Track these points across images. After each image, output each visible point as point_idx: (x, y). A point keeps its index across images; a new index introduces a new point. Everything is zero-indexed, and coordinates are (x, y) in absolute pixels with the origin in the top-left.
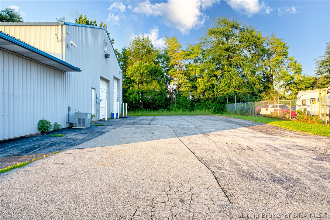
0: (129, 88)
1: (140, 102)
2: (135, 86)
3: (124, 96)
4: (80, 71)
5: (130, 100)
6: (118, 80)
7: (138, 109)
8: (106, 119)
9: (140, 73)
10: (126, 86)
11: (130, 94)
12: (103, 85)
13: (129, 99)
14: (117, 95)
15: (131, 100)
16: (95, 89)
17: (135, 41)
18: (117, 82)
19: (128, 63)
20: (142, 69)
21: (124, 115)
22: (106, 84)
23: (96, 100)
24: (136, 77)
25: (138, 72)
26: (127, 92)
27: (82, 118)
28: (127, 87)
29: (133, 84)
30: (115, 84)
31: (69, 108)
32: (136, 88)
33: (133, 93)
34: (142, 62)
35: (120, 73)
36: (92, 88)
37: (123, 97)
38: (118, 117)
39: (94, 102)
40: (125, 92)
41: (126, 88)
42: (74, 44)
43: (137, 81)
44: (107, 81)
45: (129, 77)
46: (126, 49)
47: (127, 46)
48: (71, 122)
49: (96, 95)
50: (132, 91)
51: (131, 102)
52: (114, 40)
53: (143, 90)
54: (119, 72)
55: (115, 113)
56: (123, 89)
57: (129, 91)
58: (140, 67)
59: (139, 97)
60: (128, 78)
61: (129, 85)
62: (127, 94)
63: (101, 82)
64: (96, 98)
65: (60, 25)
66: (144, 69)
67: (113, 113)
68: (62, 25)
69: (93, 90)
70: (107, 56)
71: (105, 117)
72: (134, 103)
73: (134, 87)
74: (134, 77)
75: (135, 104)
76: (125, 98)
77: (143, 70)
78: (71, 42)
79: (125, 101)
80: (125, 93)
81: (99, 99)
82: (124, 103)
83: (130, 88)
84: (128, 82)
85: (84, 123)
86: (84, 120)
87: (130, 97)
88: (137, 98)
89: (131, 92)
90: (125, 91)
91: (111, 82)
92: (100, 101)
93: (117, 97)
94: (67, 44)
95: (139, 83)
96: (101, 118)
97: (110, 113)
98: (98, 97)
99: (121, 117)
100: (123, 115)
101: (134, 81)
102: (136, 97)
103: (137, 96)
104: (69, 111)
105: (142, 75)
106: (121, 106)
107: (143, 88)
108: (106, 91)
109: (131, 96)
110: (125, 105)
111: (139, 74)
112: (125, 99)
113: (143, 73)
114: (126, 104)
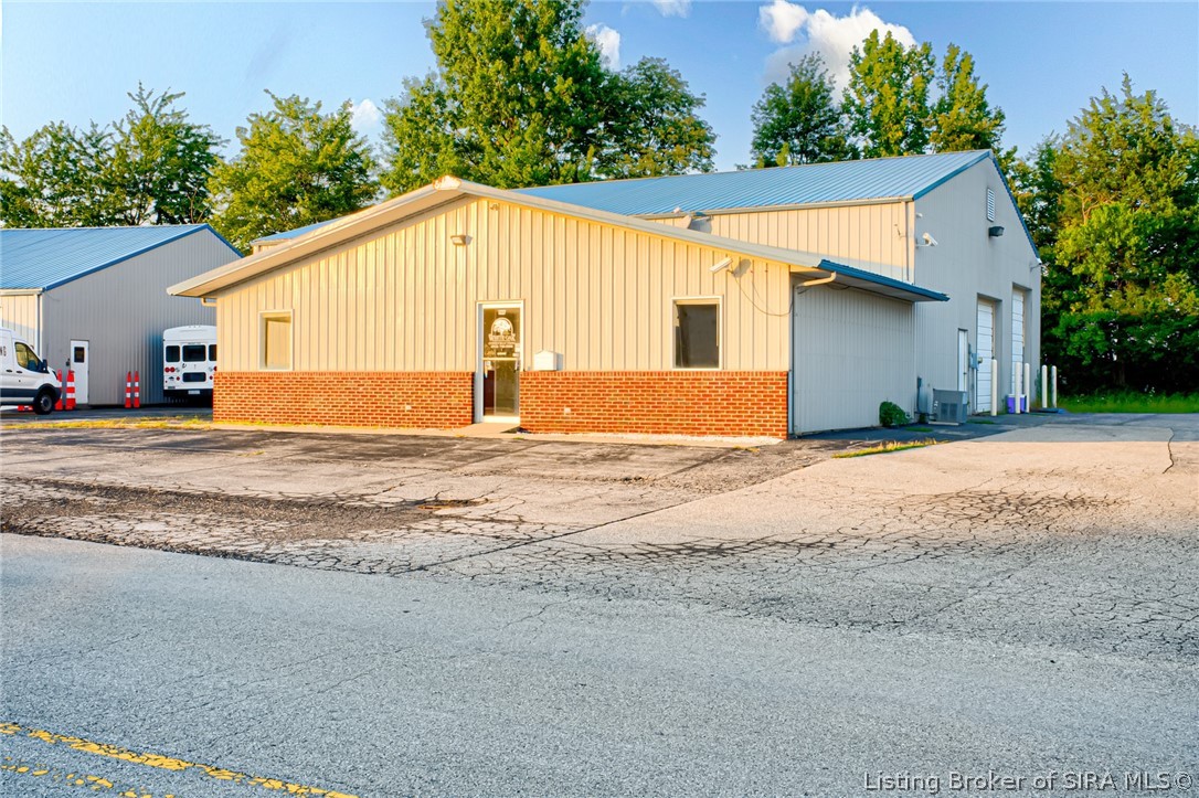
0: (1066, 306)
1: (1115, 358)
2: (1092, 300)
3: (1047, 339)
4: (947, 299)
5: (1072, 352)
6: (1025, 291)
7: (1104, 387)
8: (994, 413)
9: (1112, 249)
10: (1053, 299)
11: (1070, 330)
12: (985, 316)
13: (1065, 350)
14: (1021, 339)
15: (1074, 352)
16: (965, 331)
17: (1093, 115)
18: (1022, 299)
19: (1061, 209)
20: (1120, 231)
21: (1045, 405)
22: (990, 310)
23: (969, 359)
24: (1094, 265)
25: (1103, 243)
26: (1056, 324)
27: (949, 401)
28: (1058, 303)
29: (1081, 289)
30: (1017, 305)
31: (919, 380)
32: (1096, 309)
33: (1083, 324)
34: (1121, 205)
35: (1032, 269)
36: (960, 329)
37: (1042, 342)
38: (1028, 410)
39: (963, 368)
40: (1049, 322)
41: (1055, 307)
42: (932, 241)
43: (1099, 276)
44: (995, 303)
45: (1066, 264)
46: (1053, 147)
47: (1057, 137)
48: (923, 410)
49: (969, 346)
50: (1079, 317)
51: (1077, 360)
52: (1003, 117)
53: (1125, 311)
54: (1031, 264)
55: (1019, 396)
56: (1044, 310)
57: (1064, 317)
58: (1109, 224)
59: (1108, 338)
60: (1061, 269)
61: (1065, 295)
62: (1057, 332)
63: (981, 308)
64: (969, 353)
65: (903, 203)
66: (1127, 231)
67: (1011, 396)
68: (907, 203)
69: (961, 334)
70: (994, 232)
71: (991, 407)
72: (1084, 363)
73: (1085, 301)
74: (1087, 262)
75: (1090, 366)
76: (1048, 344)
77: (1123, 237)
78: (926, 236)
79: (1048, 358)
80: (1050, 327)
81: (975, 356)
82: (1045, 367)
83: (1069, 305)
84: (1062, 284)
85: (954, 413)
86: (954, 406)
87: (1069, 342)
88: (1098, 346)
89: (1074, 323)
90: (1049, 320)
91: (1004, 305)
92: (980, 362)
93: (1021, 345)
94: (916, 242)
95: (1109, 285)
96: (980, 410)
97: (1003, 397)
98: (973, 351)
99: (1037, 410)
100: (1041, 405)
101: (1085, 278)
102: (1094, 341)
103: (1098, 339)
104: (919, 386)
105: (1118, 253)
106: (1035, 377)
107: (1124, 306)
108: (990, 332)
109: (1075, 338)
110: (1049, 373)
111: (1107, 254)
112: (1052, 350)
113: (1124, 247)
114: (1054, 368)
